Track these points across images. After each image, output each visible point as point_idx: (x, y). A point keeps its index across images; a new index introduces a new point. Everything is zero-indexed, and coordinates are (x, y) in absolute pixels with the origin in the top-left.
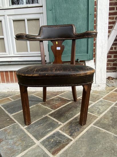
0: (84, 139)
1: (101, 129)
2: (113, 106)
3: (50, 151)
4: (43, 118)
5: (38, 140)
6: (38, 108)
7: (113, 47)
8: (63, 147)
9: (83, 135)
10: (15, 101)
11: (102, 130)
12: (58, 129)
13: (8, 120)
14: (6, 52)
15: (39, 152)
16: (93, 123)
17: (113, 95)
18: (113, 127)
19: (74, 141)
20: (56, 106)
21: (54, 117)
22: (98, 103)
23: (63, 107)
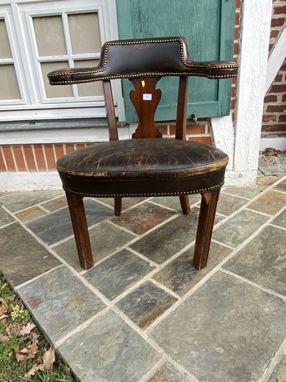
0: (202, 298)
1: (237, 276)
2: (267, 224)
3: (134, 322)
4: (117, 253)
5: (111, 300)
6: (106, 231)
7: (282, 75)
8: (161, 312)
9: (200, 288)
10: (53, 215)
11: (239, 280)
12: (148, 277)
13: (46, 259)
14: (20, 98)
15: (114, 323)
16: (222, 264)
17: (271, 197)
18: (262, 273)
19: (181, 300)
20: (145, 225)
21: (141, 252)
22: (235, 217)
23: (160, 229)
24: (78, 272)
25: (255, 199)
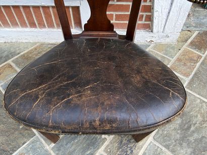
1: (164, 149)
12: (101, 151)
24: (49, 145)
25: (175, 58)
